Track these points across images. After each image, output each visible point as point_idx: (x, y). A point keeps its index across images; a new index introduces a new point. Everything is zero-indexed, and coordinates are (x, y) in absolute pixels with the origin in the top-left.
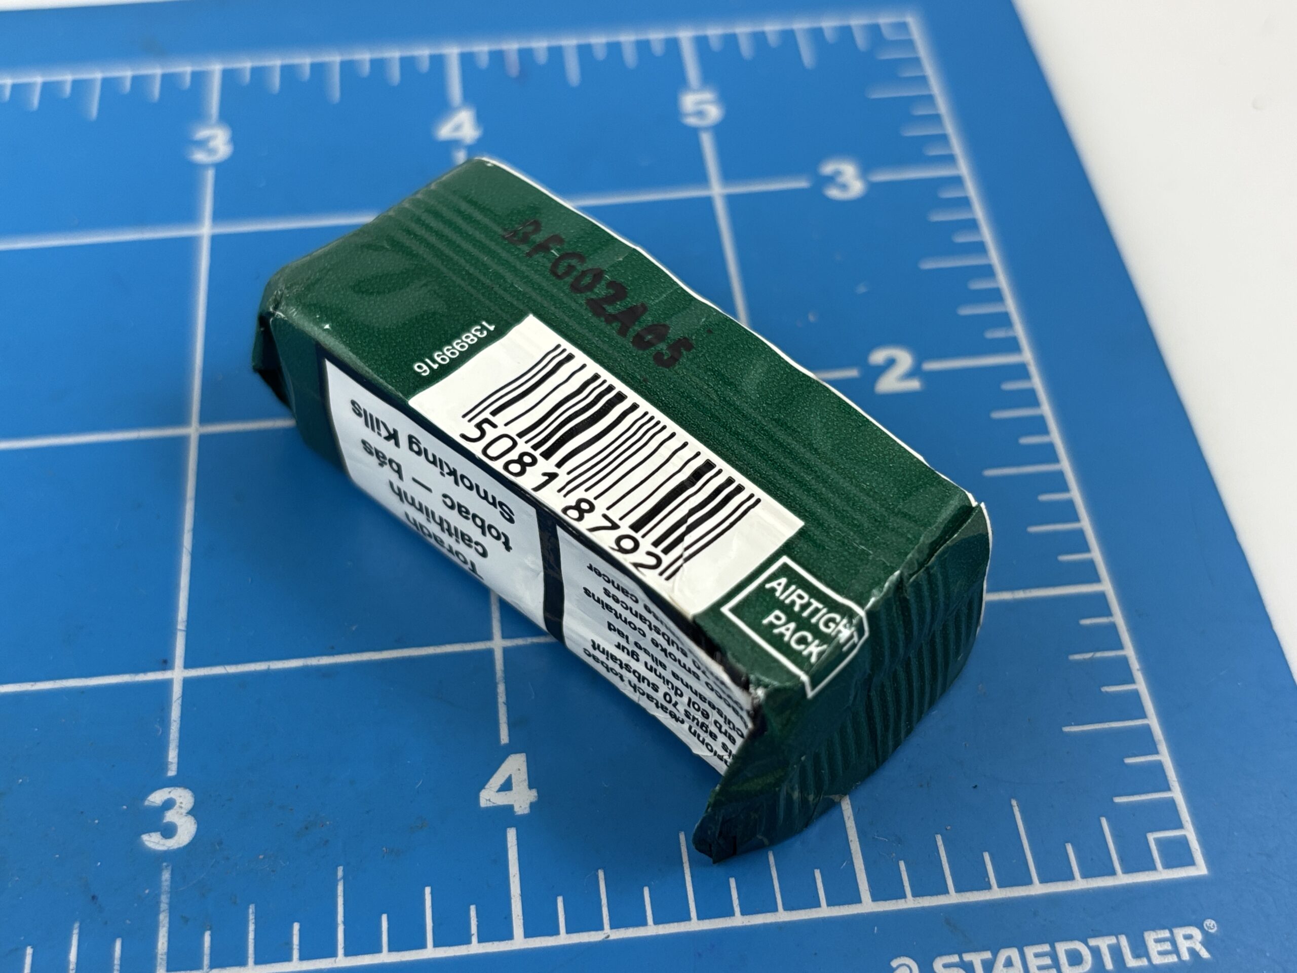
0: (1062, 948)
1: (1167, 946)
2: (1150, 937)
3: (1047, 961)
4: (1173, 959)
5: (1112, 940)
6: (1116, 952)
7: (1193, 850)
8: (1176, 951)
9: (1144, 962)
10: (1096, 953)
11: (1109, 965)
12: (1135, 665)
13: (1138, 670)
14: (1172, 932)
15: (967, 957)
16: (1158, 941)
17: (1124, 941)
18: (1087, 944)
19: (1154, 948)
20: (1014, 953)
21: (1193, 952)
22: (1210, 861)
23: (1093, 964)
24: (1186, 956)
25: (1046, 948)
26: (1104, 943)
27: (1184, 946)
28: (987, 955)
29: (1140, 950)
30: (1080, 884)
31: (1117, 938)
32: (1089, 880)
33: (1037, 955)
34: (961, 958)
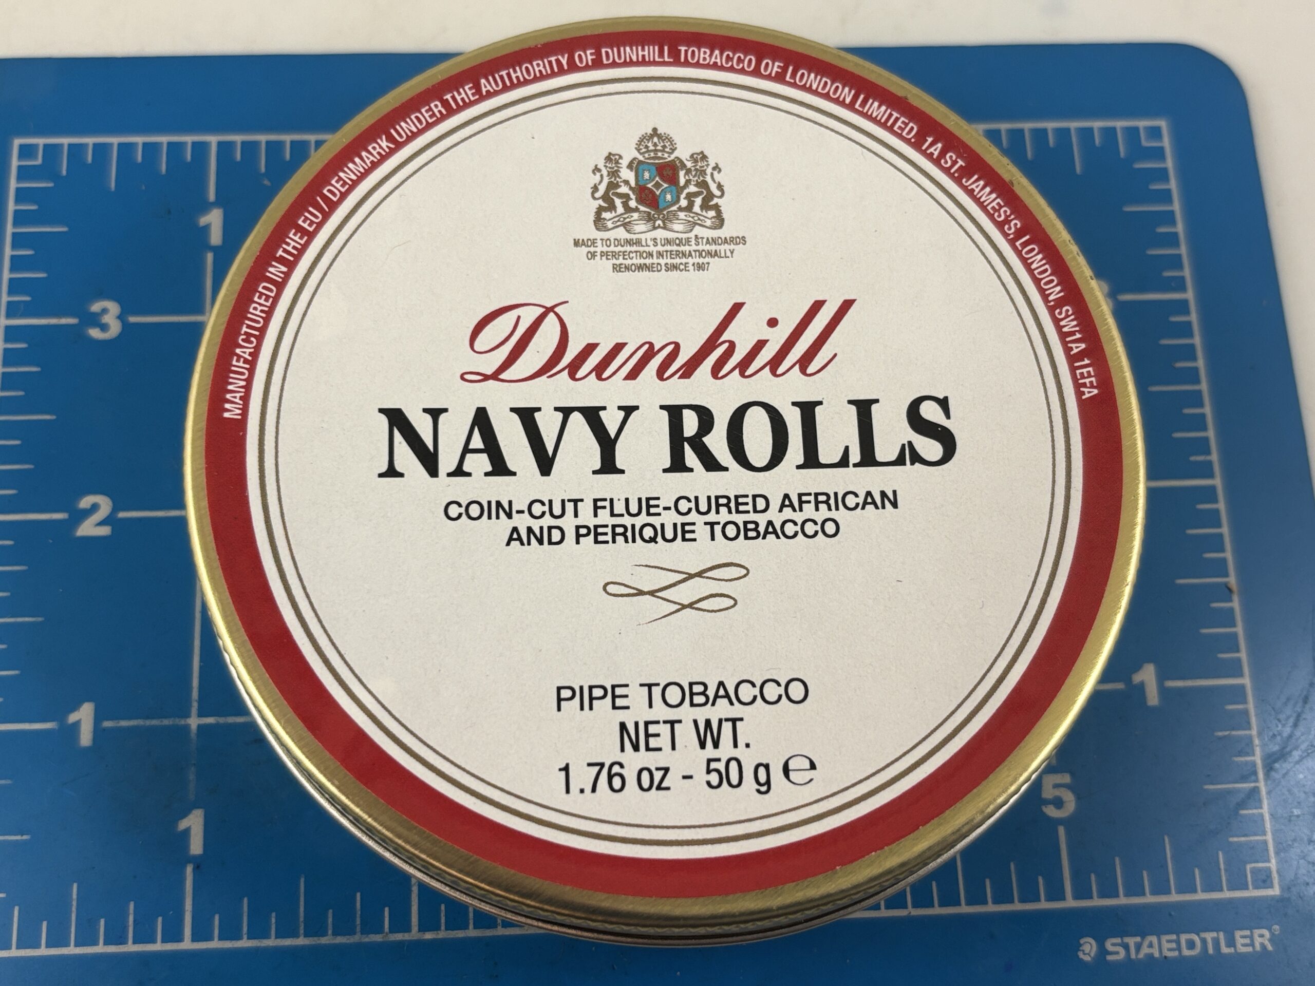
0: (1184, 938)
1: (1247, 941)
2: (1238, 934)
3: (1174, 945)
4: (1250, 949)
5: (1214, 934)
6: (1216, 942)
7: (1273, 878)
8: (1252, 944)
9: (1232, 950)
10: (1204, 941)
11: (1211, 951)
12: (1256, 741)
13: (1257, 746)
14: (1252, 933)
15: (1126, 940)
16: (1242, 937)
17: (1221, 935)
18: (1198, 935)
19: (1240, 941)
20: (1154, 939)
21: (1262, 945)
22: (1282, 887)
23: (1202, 948)
24: (1258, 948)
25: (1174, 937)
26: (1209, 936)
27: (1258, 941)
28: (1138, 939)
29: (1231, 943)
30: (1200, 896)
31: (1218, 934)
32: (1206, 893)
33: (1168, 941)
34: (1122, 940)
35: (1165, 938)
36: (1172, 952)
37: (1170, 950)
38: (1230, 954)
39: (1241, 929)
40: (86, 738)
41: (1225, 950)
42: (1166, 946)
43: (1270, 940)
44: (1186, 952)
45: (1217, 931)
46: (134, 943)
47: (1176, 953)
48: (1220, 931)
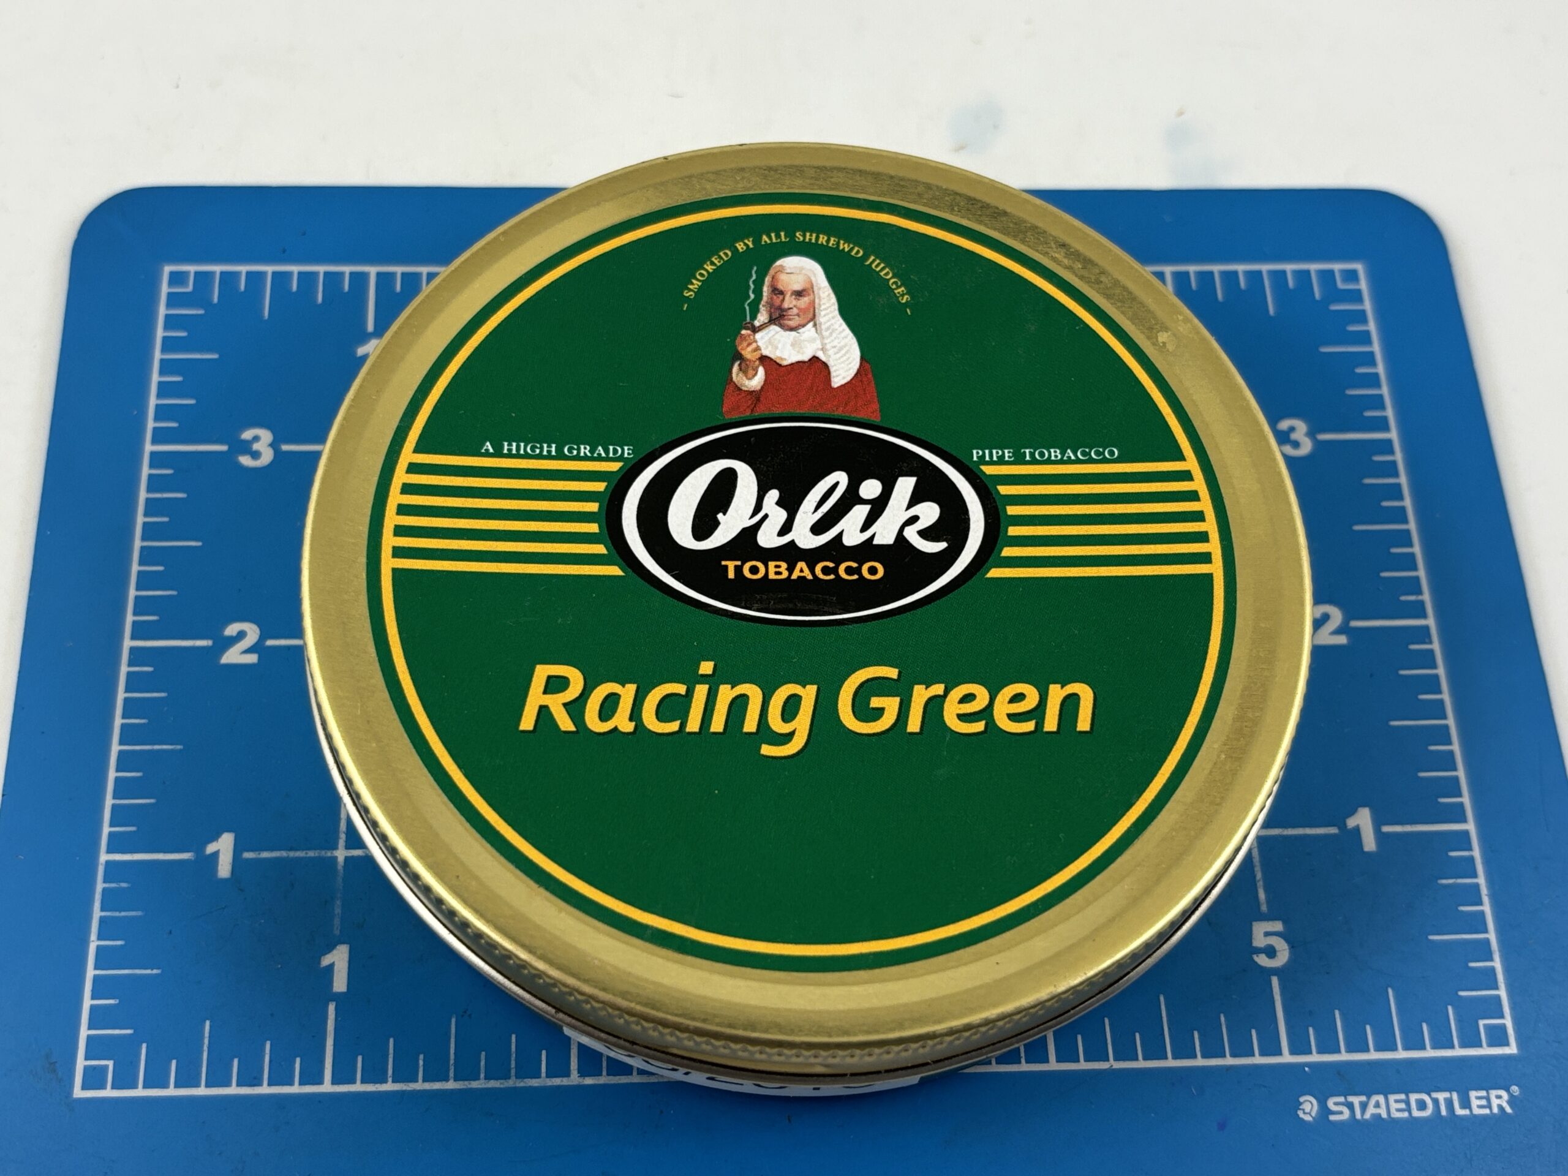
0: (1414, 1097)
1: (1484, 1102)
2: (1473, 1094)
3: (1403, 1106)
4: (1487, 1111)
5: (1447, 1095)
6: (1449, 1103)
7: (1509, 1034)
8: (1489, 1106)
9: (1466, 1112)
10: (1436, 1102)
11: (1444, 1112)
12: (1484, 891)
13: (1486, 895)
14: (1488, 1093)
15: (1351, 1099)
16: (1478, 1098)
17: (1455, 1096)
18: (1429, 1095)
20: (1381, 1098)
21: (1500, 1107)
22: (1520, 1045)
23: (1434, 1109)
24: (1495, 1110)
25: (1403, 1096)
26: (1441, 1096)
27: (1495, 1102)
28: (1363, 1098)
30: (1430, 1053)
31: (1451, 1094)
32: (1436, 1050)
34: (1346, 1098)
35: (1392, 1098)
36: (1401, 1113)
37: (1398, 1110)
38: (1466, 1116)
39: (1476, 1089)
40: (224, 869)
41: (1460, 1112)
42: (1394, 1106)
43: (1508, 1102)
44: (1416, 1113)
45: (1450, 1091)
46: (269, 1085)
47: (1406, 1114)
48: (1453, 1091)
